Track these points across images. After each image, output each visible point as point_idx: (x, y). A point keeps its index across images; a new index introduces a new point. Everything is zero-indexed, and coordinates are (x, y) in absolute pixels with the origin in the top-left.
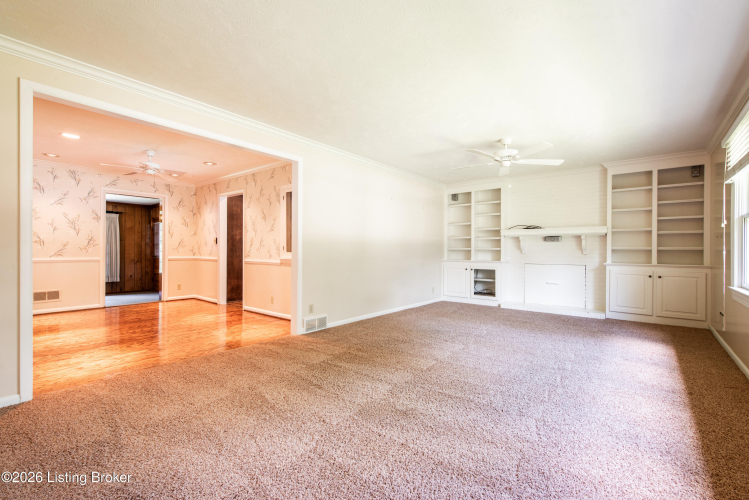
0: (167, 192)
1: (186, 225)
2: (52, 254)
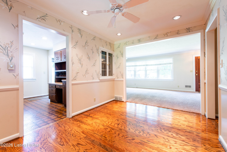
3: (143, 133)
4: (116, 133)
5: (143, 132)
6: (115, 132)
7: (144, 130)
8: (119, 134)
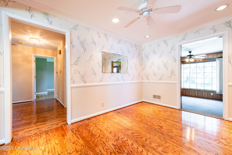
2: (158, 79)
4: (150, 142)
6: (151, 144)
7: (116, 140)
8: (146, 140)
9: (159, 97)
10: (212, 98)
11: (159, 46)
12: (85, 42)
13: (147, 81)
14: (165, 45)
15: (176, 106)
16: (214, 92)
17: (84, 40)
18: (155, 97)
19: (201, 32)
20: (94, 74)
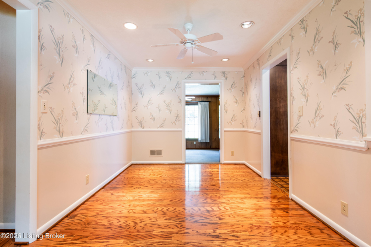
0: (224, 78)
1: (237, 102)
2: (159, 126)
3: (163, 210)
5: (163, 212)
7: (163, 214)
9: (159, 153)
10: (194, 147)
11: (160, 77)
12: (62, 42)
13: (140, 129)
14: (168, 79)
15: (182, 160)
16: (196, 140)
17: (61, 37)
18: (153, 153)
19: (205, 74)
20: (76, 115)
